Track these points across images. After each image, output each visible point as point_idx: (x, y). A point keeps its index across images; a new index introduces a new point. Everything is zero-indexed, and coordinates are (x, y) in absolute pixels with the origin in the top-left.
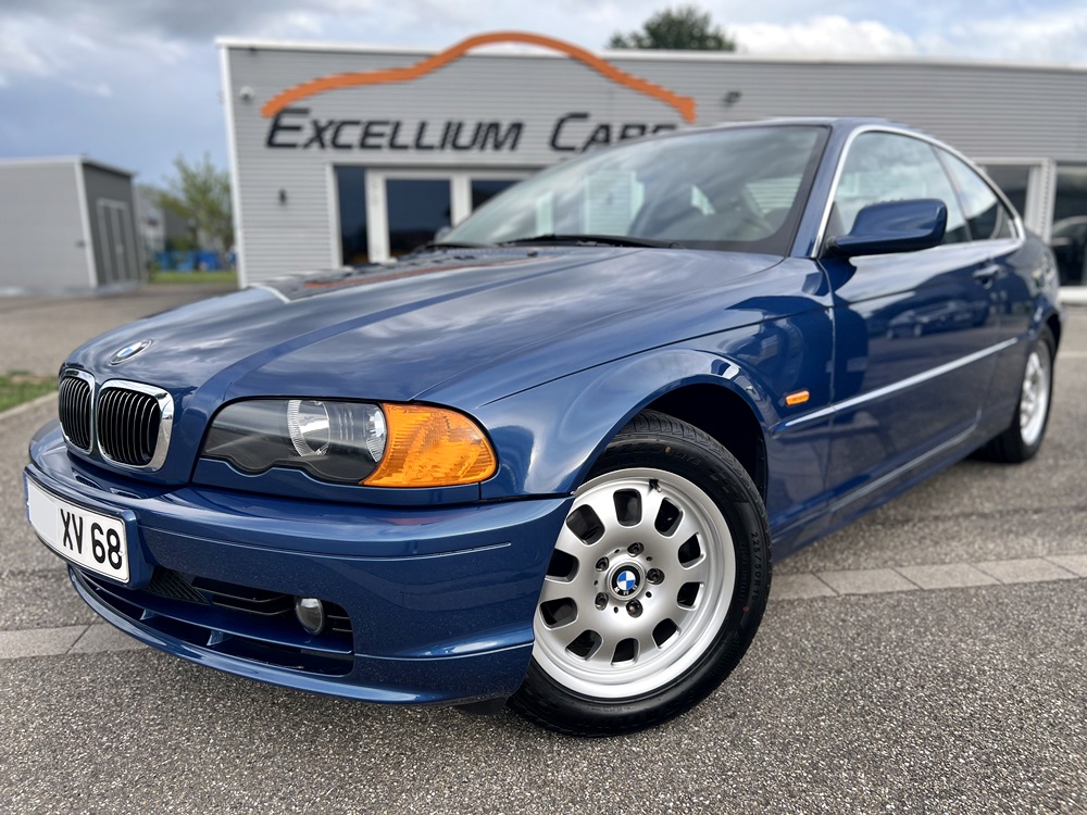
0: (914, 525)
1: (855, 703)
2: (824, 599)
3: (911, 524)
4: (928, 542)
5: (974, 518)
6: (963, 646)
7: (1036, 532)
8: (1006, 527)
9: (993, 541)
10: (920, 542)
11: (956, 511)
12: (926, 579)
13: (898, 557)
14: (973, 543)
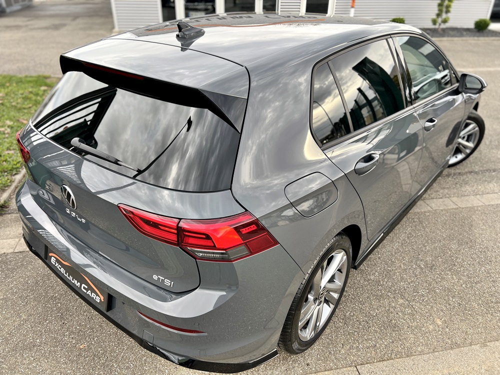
0: (452, 177)
1: (448, 253)
2: (429, 212)
3: (451, 177)
4: (458, 185)
5: (473, 174)
6: (476, 231)
7: (494, 181)
8: (484, 179)
9: (480, 185)
10: (456, 186)
11: (466, 170)
12: (461, 203)
13: (449, 193)
14: (473, 186)
